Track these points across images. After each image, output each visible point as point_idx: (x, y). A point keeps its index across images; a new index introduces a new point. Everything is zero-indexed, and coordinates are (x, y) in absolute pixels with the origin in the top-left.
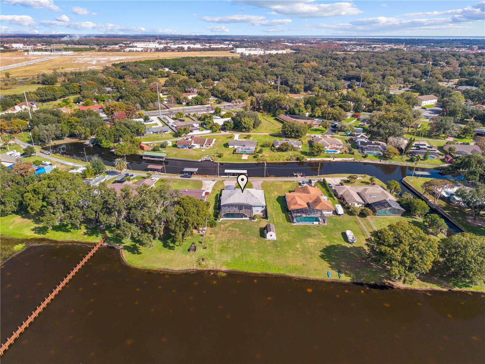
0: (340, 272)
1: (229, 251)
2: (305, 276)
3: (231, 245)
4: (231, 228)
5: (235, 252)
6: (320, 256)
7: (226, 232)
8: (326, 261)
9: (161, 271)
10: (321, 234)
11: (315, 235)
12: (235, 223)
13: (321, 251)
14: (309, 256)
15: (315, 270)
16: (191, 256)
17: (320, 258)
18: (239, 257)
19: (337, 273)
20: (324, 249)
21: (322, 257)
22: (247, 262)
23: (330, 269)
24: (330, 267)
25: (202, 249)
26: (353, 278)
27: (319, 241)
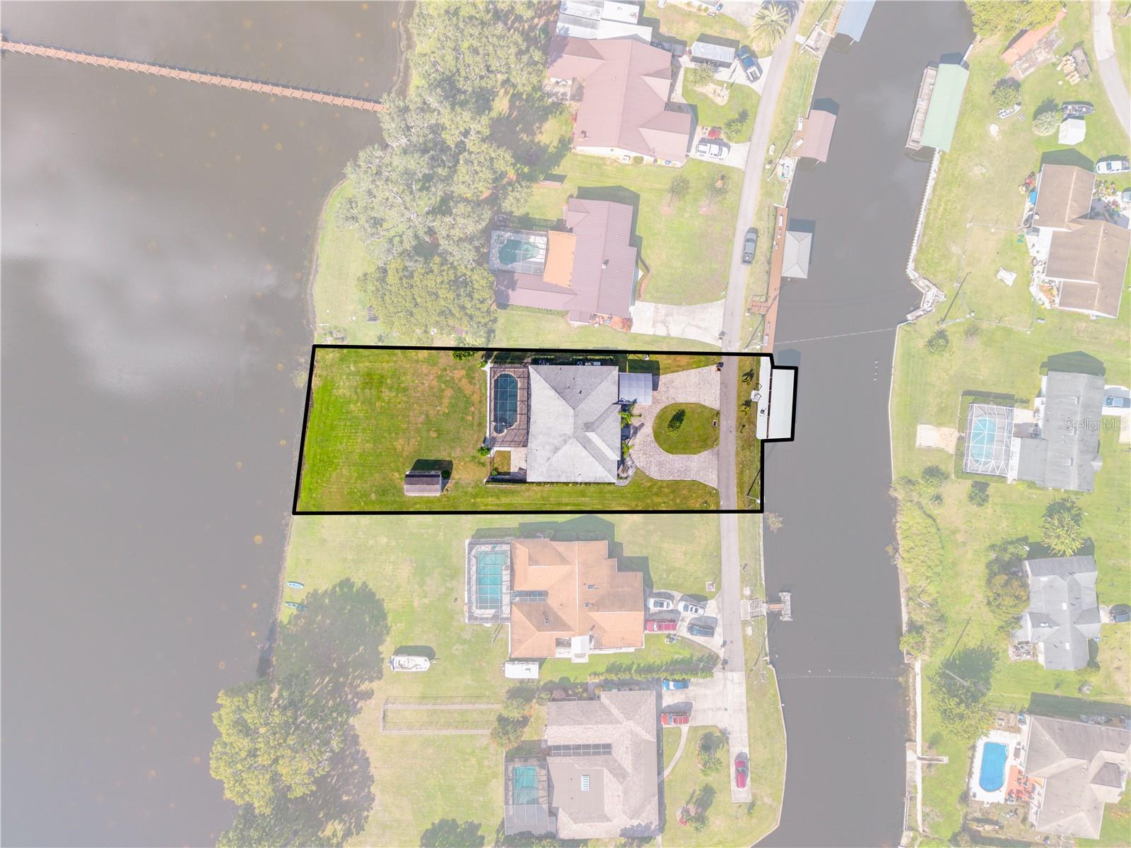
0: (301, 606)
1: (367, 391)
2: (292, 539)
3: (387, 394)
4: (449, 393)
5: (363, 403)
6: (348, 580)
7: (435, 383)
8: (334, 587)
9: (311, 261)
10: (426, 601)
11: (422, 584)
12: (469, 402)
13: (364, 583)
14: (350, 557)
15: (308, 560)
16: (355, 313)
17: (343, 577)
18: (348, 412)
19: (299, 601)
20: (373, 595)
21: (346, 583)
22: (333, 428)
23: (311, 591)
24: (316, 591)
25: (379, 333)
26: (285, 627)
27: (402, 589)
